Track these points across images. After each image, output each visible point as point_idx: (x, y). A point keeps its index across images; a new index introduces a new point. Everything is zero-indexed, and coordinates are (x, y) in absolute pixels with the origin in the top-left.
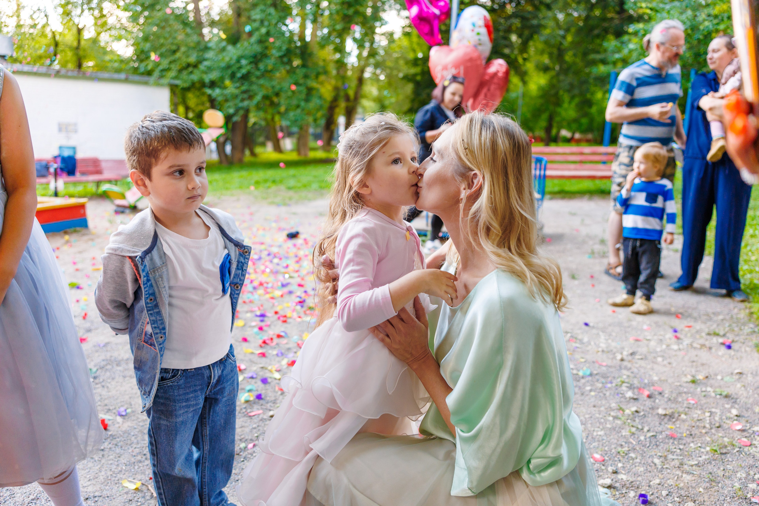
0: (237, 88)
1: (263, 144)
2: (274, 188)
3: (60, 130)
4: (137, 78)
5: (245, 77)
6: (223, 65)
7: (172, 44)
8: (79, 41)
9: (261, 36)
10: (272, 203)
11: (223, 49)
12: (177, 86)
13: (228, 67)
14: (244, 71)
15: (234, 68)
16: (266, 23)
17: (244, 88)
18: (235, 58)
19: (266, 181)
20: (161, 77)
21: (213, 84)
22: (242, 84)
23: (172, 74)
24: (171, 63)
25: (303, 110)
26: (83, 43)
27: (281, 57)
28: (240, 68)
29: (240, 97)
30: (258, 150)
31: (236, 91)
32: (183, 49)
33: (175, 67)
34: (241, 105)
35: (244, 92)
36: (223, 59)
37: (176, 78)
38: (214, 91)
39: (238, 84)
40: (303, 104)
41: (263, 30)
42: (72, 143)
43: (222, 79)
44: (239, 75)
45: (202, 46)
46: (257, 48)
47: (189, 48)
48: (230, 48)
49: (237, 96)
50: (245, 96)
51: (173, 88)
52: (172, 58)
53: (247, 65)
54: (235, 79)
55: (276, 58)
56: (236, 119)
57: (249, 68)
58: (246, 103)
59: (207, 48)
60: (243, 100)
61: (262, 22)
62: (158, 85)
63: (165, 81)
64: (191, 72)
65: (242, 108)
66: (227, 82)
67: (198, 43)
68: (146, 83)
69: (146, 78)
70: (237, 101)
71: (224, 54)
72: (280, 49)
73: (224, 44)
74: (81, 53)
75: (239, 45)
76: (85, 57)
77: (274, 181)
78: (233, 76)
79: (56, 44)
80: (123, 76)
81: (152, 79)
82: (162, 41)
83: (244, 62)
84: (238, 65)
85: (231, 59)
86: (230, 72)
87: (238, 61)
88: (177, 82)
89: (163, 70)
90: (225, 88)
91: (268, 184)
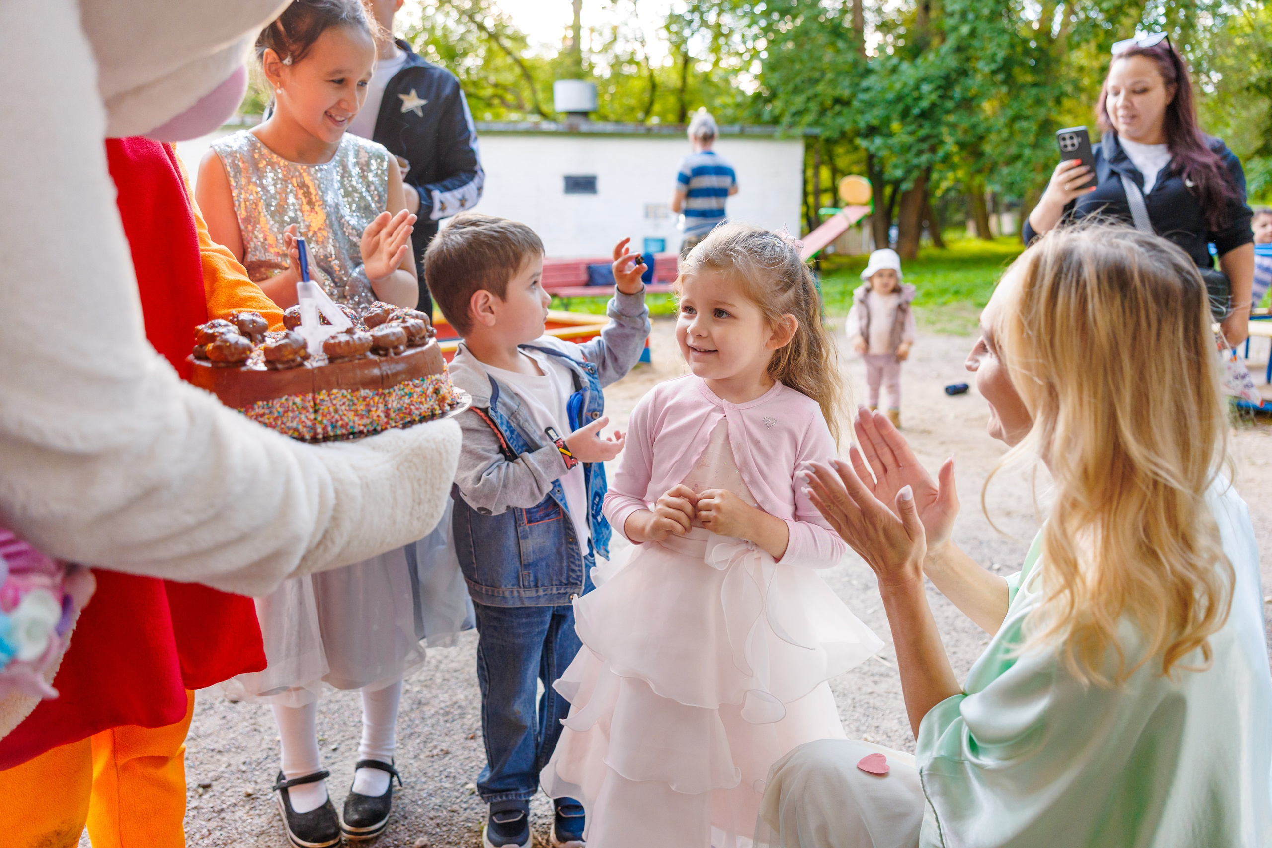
0: (912, 133)
1: (962, 225)
2: (954, 303)
3: (647, 215)
4: (757, 130)
5: (925, 115)
6: (891, 96)
7: (813, 69)
8: (684, 79)
9: (963, 39)
10: (942, 331)
11: (894, 70)
12: (816, 137)
13: (900, 98)
14: (925, 104)
15: (909, 101)
16: (971, 16)
17: (922, 132)
18: (911, 82)
19: (943, 291)
20: (791, 125)
21: (871, 131)
22: (921, 126)
23: (809, 118)
24: (809, 99)
25: (1027, 163)
26: (690, 80)
27: (994, 72)
28: (919, 98)
29: (914, 150)
30: (949, 236)
31: (907, 139)
32: (829, 76)
33: (814, 106)
34: (915, 161)
35: (923, 139)
36: (891, 88)
37: (816, 123)
38: (872, 142)
39: (913, 127)
40: (1027, 152)
41: (965, 30)
42: (660, 234)
43: (887, 120)
44: (916, 111)
45: (861, 69)
46: (952, 62)
47: (839, 73)
48: (905, 66)
49: (909, 148)
50: (925, 146)
51: (810, 143)
52: (810, 93)
53: (931, 92)
54: (909, 119)
55: (984, 75)
56: (906, 186)
57: (934, 97)
58: (924, 158)
59: (868, 71)
60: (920, 153)
61: (964, 15)
62: (789, 138)
63: (799, 130)
64: (839, 114)
65: (917, 167)
66: (896, 126)
67: (855, 64)
68: (769, 137)
69: (769, 129)
70: (910, 156)
71: (895, 77)
72: (993, 59)
73: (895, 61)
74: (687, 97)
75: (919, 61)
76: (691, 103)
77: (957, 293)
78: (905, 115)
79: (654, 87)
80: (736, 128)
81: (779, 130)
82: (798, 66)
83: (926, 88)
84: (915, 94)
85: (905, 85)
86: (900, 107)
87: (917, 88)
88: (817, 130)
89: (795, 114)
90: (890, 135)
91: (946, 297)
